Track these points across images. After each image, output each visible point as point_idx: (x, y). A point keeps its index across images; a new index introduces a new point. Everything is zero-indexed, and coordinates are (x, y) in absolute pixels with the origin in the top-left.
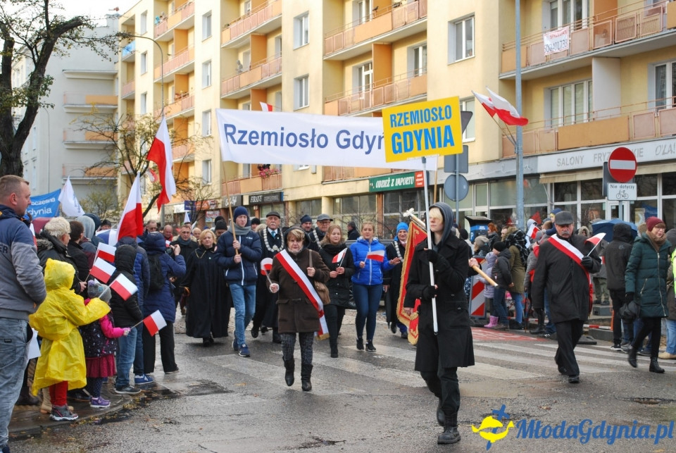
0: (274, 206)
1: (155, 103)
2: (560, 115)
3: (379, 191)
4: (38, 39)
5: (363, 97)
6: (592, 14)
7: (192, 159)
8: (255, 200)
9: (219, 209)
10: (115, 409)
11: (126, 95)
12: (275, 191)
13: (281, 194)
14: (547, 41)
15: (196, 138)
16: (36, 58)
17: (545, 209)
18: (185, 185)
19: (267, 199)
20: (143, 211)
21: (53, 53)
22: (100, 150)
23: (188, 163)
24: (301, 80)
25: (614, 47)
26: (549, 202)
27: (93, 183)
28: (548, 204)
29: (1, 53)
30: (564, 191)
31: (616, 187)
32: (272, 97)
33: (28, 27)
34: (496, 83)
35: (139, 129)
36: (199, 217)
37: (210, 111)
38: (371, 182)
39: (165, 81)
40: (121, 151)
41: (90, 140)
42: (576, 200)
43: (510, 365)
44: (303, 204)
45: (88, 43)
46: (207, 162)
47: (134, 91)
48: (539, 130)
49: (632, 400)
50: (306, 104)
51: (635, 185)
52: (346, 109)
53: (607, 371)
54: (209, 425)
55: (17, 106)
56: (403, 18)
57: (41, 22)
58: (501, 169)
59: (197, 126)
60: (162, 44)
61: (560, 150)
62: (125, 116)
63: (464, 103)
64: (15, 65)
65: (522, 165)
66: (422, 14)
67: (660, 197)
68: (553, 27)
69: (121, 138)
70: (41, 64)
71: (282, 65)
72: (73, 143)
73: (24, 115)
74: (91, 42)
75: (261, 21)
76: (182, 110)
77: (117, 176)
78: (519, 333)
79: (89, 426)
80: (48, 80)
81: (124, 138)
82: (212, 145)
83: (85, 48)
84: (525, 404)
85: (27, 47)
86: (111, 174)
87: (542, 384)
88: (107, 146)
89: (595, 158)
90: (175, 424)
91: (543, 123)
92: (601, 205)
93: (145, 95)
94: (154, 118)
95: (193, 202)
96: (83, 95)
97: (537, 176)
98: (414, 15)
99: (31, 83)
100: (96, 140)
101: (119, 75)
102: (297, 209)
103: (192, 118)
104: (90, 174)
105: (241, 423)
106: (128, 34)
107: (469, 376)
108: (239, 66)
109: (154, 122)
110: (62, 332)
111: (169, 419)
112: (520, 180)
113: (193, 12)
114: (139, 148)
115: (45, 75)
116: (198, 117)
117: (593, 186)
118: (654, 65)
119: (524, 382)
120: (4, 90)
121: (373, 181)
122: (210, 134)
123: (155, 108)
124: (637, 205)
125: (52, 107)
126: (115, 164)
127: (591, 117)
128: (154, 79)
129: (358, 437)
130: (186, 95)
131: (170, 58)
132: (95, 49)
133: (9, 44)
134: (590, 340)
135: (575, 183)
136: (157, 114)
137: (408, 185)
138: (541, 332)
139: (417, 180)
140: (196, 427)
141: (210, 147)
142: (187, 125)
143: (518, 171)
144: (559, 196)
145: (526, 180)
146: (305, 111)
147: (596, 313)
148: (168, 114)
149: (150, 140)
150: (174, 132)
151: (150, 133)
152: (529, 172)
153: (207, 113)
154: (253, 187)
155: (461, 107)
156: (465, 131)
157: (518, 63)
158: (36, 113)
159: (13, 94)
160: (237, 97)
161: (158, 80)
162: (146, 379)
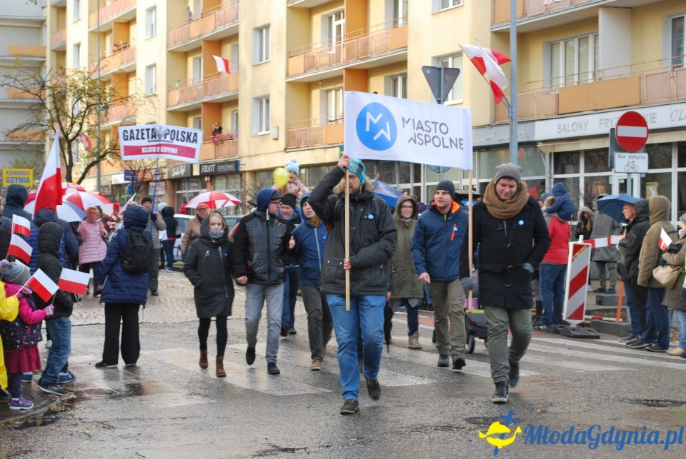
0: (229, 176)
1: (90, 55)
2: (562, 73)
5: (334, 51)
7: (133, 122)
8: (206, 170)
9: (162, 180)
11: (57, 46)
12: (231, 159)
13: (237, 163)
15: (138, 97)
17: (543, 182)
19: (221, 168)
22: (25, 110)
24: (261, 30)
26: (547, 175)
27: (17, 149)
28: (546, 177)
30: (565, 162)
31: (624, 157)
32: (227, 49)
34: (488, 37)
35: (71, 86)
36: (141, 189)
37: (154, 65)
38: (341, 149)
39: (102, 30)
40: (50, 111)
41: (13, 98)
42: (577, 171)
44: (262, 175)
47: (66, 41)
48: (536, 91)
49: (638, 401)
50: (267, 59)
51: (646, 155)
52: (314, 65)
53: (610, 368)
54: (149, 430)
59: (139, 82)
61: (560, 115)
62: (54, 70)
63: (450, 60)
65: (516, 131)
67: (675, 170)
69: (49, 95)
71: (239, 12)
76: (122, 64)
77: (45, 141)
79: (8, 431)
81: (53, 96)
82: (156, 105)
86: (37, 138)
87: (536, 384)
88: (33, 104)
89: (601, 124)
90: (110, 427)
91: (541, 83)
92: (607, 178)
93: (78, 46)
94: (89, 73)
95: (133, 171)
96: (4, 45)
97: (532, 144)
100: (20, 98)
101: (48, 23)
102: (255, 181)
103: (133, 73)
104: (13, 137)
105: (186, 428)
108: (188, 13)
109: (89, 77)
111: (102, 423)
112: (514, 149)
114: (70, 108)
116: (141, 72)
117: (599, 156)
118: (670, 16)
122: (154, 92)
123: (91, 62)
124: (649, 179)
126: (43, 126)
127: (597, 77)
128: (89, 27)
129: (321, 444)
130: (126, 46)
131: (108, 3)
134: (592, 334)
135: (578, 152)
136: (93, 69)
138: (537, 325)
140: (133, 432)
141: (154, 107)
142: (127, 81)
143: (511, 138)
144: (560, 167)
145: (522, 149)
146: (265, 68)
147: (599, 302)
148: (105, 69)
149: (84, 99)
150: (112, 89)
151: (83, 91)
152: (525, 140)
153: (150, 67)
154: (204, 154)
155: (447, 63)
156: (451, 91)
157: (513, 13)
160: (186, 49)
161: (94, 28)
162: (70, 376)
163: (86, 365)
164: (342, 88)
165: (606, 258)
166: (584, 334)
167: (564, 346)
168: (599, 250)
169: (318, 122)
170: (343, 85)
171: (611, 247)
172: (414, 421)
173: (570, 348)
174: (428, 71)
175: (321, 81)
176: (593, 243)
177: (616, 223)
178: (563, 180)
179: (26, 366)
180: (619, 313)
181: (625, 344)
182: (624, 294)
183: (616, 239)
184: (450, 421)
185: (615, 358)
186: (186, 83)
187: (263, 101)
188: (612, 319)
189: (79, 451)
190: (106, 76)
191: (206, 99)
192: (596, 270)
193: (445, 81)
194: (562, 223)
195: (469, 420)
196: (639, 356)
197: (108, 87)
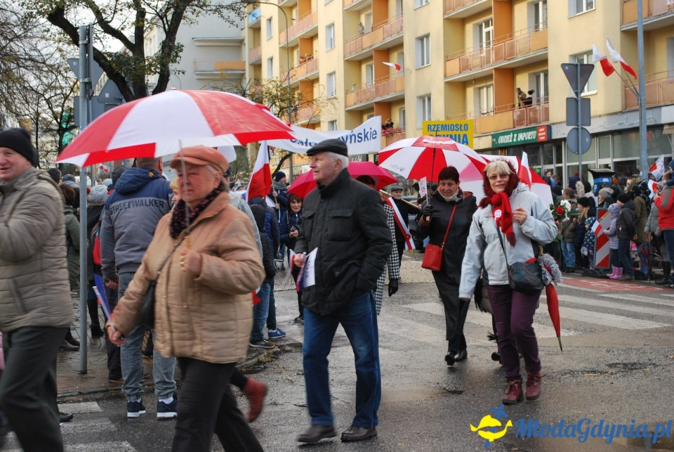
1: (281, 66)
3: (501, 146)
4: (168, 9)
5: (484, 54)
7: (318, 121)
10: (251, 362)
11: (254, 60)
15: (321, 100)
16: (167, 27)
21: (182, 21)
23: (314, 124)
24: (422, 39)
26: (673, 153)
28: (672, 155)
29: (134, 24)
32: (395, 56)
34: (617, 37)
35: (266, 93)
37: (334, 73)
38: (493, 138)
39: (290, 45)
43: (636, 315)
45: (216, 10)
46: (332, 123)
47: (261, 56)
48: (662, 81)
50: (428, 63)
52: (468, 67)
54: (340, 377)
55: (150, 74)
58: (625, 121)
59: (321, 87)
60: (285, 9)
62: (253, 81)
63: (585, 57)
64: (147, 35)
65: (645, 116)
70: (171, 32)
71: (403, 25)
73: (157, 83)
74: (218, 9)
76: (307, 72)
78: (645, 284)
80: (178, 47)
82: (337, 106)
83: (212, 15)
84: (651, 353)
85: (158, 17)
87: (668, 334)
91: (666, 73)
93: (271, 59)
94: (280, 82)
96: (211, 62)
97: (661, 127)
99: (163, 51)
101: (246, 41)
103: (317, 80)
107: (594, 327)
108: (360, 28)
109: (281, 85)
112: (644, 132)
115: (176, 43)
116: (323, 79)
119: (650, 331)
120: (138, 59)
121: (495, 136)
122: (334, 96)
123: (282, 72)
125: (183, 73)
128: (279, 43)
130: (311, 58)
131: (294, 22)
132: (222, 16)
133: (141, 14)
136: (283, 78)
137: (531, 140)
138: (667, 283)
139: (540, 134)
141: (335, 108)
142: (312, 87)
143: (641, 122)
145: (650, 132)
146: (426, 70)
148: (294, 77)
149: (278, 104)
150: (300, 94)
151: (276, 96)
152: (653, 123)
153: (331, 75)
155: (583, 60)
156: (587, 84)
157: (640, 14)
158: (168, 80)
159: (147, 63)
160: (360, 58)
161: (284, 43)
162: (278, 333)
163: (286, 323)
164: (492, 85)
169: (472, 114)
170: (493, 82)
172: (563, 367)
174: (567, 68)
175: (474, 80)
184: (594, 366)
186: (360, 86)
187: (426, 99)
189: (284, 394)
190: (295, 83)
191: (378, 99)
193: (581, 75)
195: (611, 366)
197: (296, 93)
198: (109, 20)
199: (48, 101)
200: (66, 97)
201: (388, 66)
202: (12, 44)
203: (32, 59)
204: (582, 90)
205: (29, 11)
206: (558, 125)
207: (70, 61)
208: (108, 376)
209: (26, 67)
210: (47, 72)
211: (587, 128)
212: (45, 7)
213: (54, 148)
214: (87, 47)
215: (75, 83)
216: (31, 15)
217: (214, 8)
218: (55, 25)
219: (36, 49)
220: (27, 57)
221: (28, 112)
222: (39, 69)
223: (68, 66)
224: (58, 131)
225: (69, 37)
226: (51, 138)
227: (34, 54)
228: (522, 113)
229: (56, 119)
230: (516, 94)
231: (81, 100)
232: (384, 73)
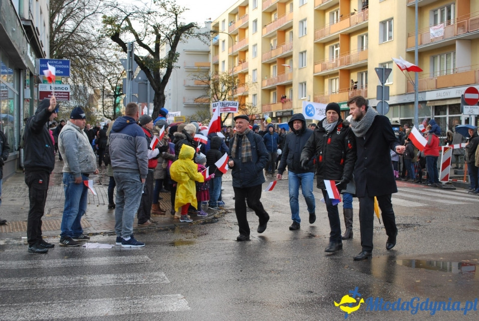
1: (229, 65)
2: (438, 70)
4: (172, 35)
5: (334, 62)
6: (456, 17)
7: (247, 94)
8: (279, 114)
9: (260, 119)
10: (210, 217)
11: (215, 62)
12: (289, 110)
13: (292, 112)
14: (432, 31)
15: (249, 83)
16: (171, 44)
18: (244, 107)
19: (285, 114)
20: (223, 120)
21: (180, 41)
22: (202, 89)
23: (245, 96)
24: (303, 53)
25: (468, 34)
26: (431, 116)
27: (198, 106)
29: (155, 42)
30: (440, 110)
31: (467, 108)
32: (288, 61)
33: (167, 28)
34: (404, 54)
35: (221, 79)
37: (256, 69)
39: (234, 55)
40: (212, 90)
41: (197, 85)
42: (445, 114)
43: (410, 199)
46: (255, 95)
47: (218, 60)
48: (427, 78)
49: (474, 218)
50: (305, 66)
51: (478, 107)
52: (326, 68)
53: (461, 203)
55: (162, 68)
56: (356, 20)
57: (174, 26)
58: (406, 99)
59: (250, 77)
60: (232, 36)
61: (437, 89)
62: (214, 72)
63: (387, 65)
64: (161, 48)
65: (418, 96)
66: (366, 18)
68: (435, 24)
69: (212, 83)
70: (174, 47)
71: (293, 45)
72: (189, 86)
73: (165, 73)
74: (198, 35)
75: (282, 23)
76: (242, 69)
77: (210, 103)
79: (198, 225)
80: (177, 54)
81: (214, 83)
83: (195, 38)
84: (418, 219)
85: (166, 38)
86: (207, 101)
88: (205, 87)
89: (457, 93)
91: (429, 74)
92: (459, 117)
93: (224, 62)
94: (228, 73)
96: (192, 62)
97: (425, 102)
98: (361, 19)
99: (169, 56)
100: (200, 85)
101: (211, 52)
103: (247, 73)
104: (197, 101)
106: (216, 31)
108: (271, 47)
109: (229, 75)
110: (184, 180)
112: (416, 104)
113: (248, 20)
114: (221, 88)
115: (176, 52)
116: (250, 73)
117: (456, 107)
119: (418, 208)
120: (156, 60)
122: (256, 81)
123: (229, 68)
125: (179, 68)
126: (209, 96)
127: (455, 71)
128: (228, 54)
130: (244, 61)
131: (237, 43)
132: (200, 39)
133: (159, 37)
134: (452, 187)
135: (446, 106)
136: (230, 71)
141: (256, 87)
142: (245, 77)
143: (415, 99)
144: (437, 113)
145: (420, 104)
146: (304, 69)
147: (456, 173)
148: (236, 71)
149: (227, 85)
150: (238, 80)
151: (226, 81)
152: (421, 100)
153: (254, 70)
154: (278, 108)
156: (388, 79)
157: (417, 43)
158: (171, 71)
159: (161, 62)
160: (270, 62)
161: (230, 54)
162: (222, 203)
165: (460, 153)
166: (449, 187)
167: (439, 193)
168: (456, 149)
169: (328, 93)
170: (339, 77)
171: (461, 148)
173: (442, 194)
174: (378, 70)
175: (329, 75)
176: (453, 146)
177: (464, 138)
178: (439, 118)
179: (203, 198)
180: (465, 178)
181: (467, 192)
182: (467, 170)
183: (464, 145)
185: (463, 198)
186: (270, 77)
187: (303, 84)
188: (462, 181)
190: (236, 74)
191: (279, 84)
192: (455, 159)
193: (385, 74)
194: (437, 137)
196: (474, 198)
197: (236, 79)
198: (142, 39)
199: (109, 81)
200: (119, 79)
201: (284, 66)
202: (92, 51)
203: (101, 59)
204: (385, 82)
205: (101, 34)
206: (372, 100)
207: (121, 60)
208: (137, 222)
209: (98, 63)
210: (109, 66)
211: (387, 101)
212: (110, 32)
213: (111, 105)
214: (131, 53)
215: (123, 72)
216: (102, 36)
217: (196, 35)
218: (114, 41)
219: (103, 54)
220: (99, 58)
221: (99, 86)
222: (105, 64)
223: (120, 62)
224: (114, 96)
225: (121, 48)
226: (110, 100)
227: (103, 56)
228: (353, 92)
229: (113, 90)
230: (351, 83)
231: (127, 80)
232: (282, 70)
